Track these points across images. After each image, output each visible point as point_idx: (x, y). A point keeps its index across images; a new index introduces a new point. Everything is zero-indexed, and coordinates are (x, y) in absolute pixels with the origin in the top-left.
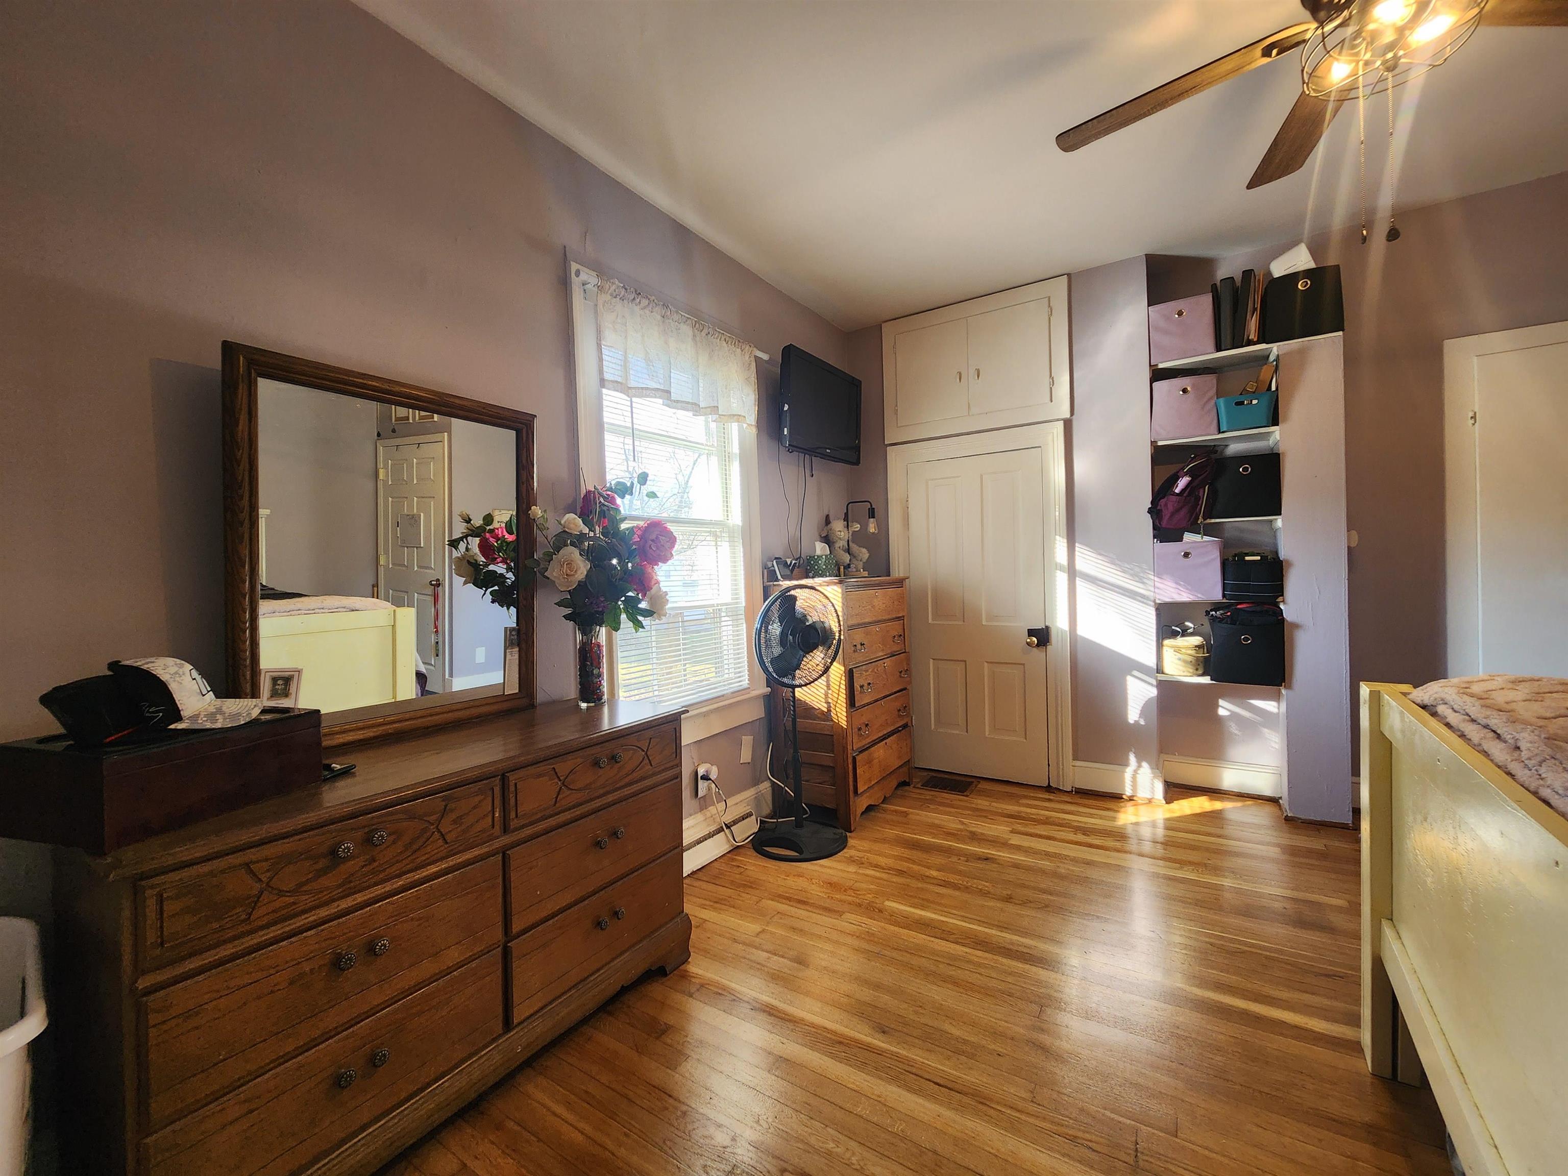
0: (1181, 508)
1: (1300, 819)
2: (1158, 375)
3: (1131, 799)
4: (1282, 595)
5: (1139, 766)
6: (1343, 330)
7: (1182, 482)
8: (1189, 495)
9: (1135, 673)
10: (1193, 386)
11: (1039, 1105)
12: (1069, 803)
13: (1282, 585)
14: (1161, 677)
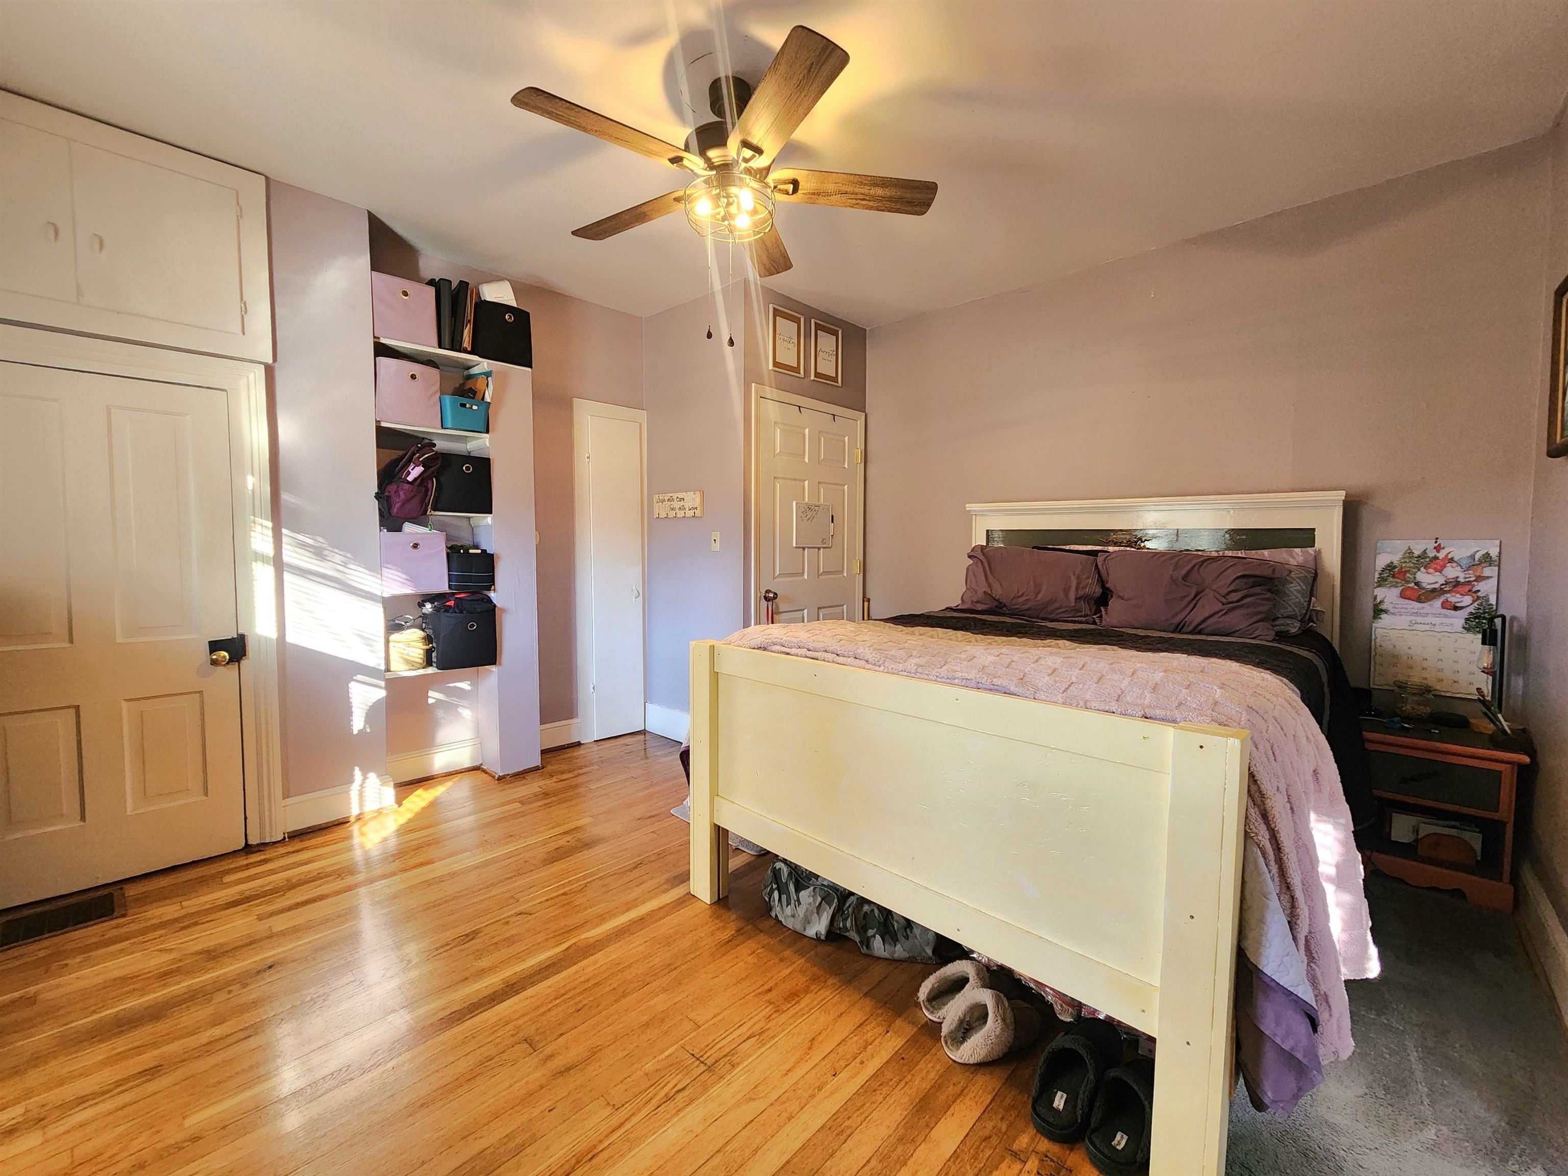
0: (412, 498)
1: (508, 775)
2: (381, 350)
3: (359, 818)
4: (494, 584)
5: (365, 778)
6: (531, 368)
7: (415, 472)
8: (419, 485)
9: (359, 677)
10: (422, 374)
11: (623, 1105)
12: (293, 852)
13: (493, 575)
14: (388, 675)
